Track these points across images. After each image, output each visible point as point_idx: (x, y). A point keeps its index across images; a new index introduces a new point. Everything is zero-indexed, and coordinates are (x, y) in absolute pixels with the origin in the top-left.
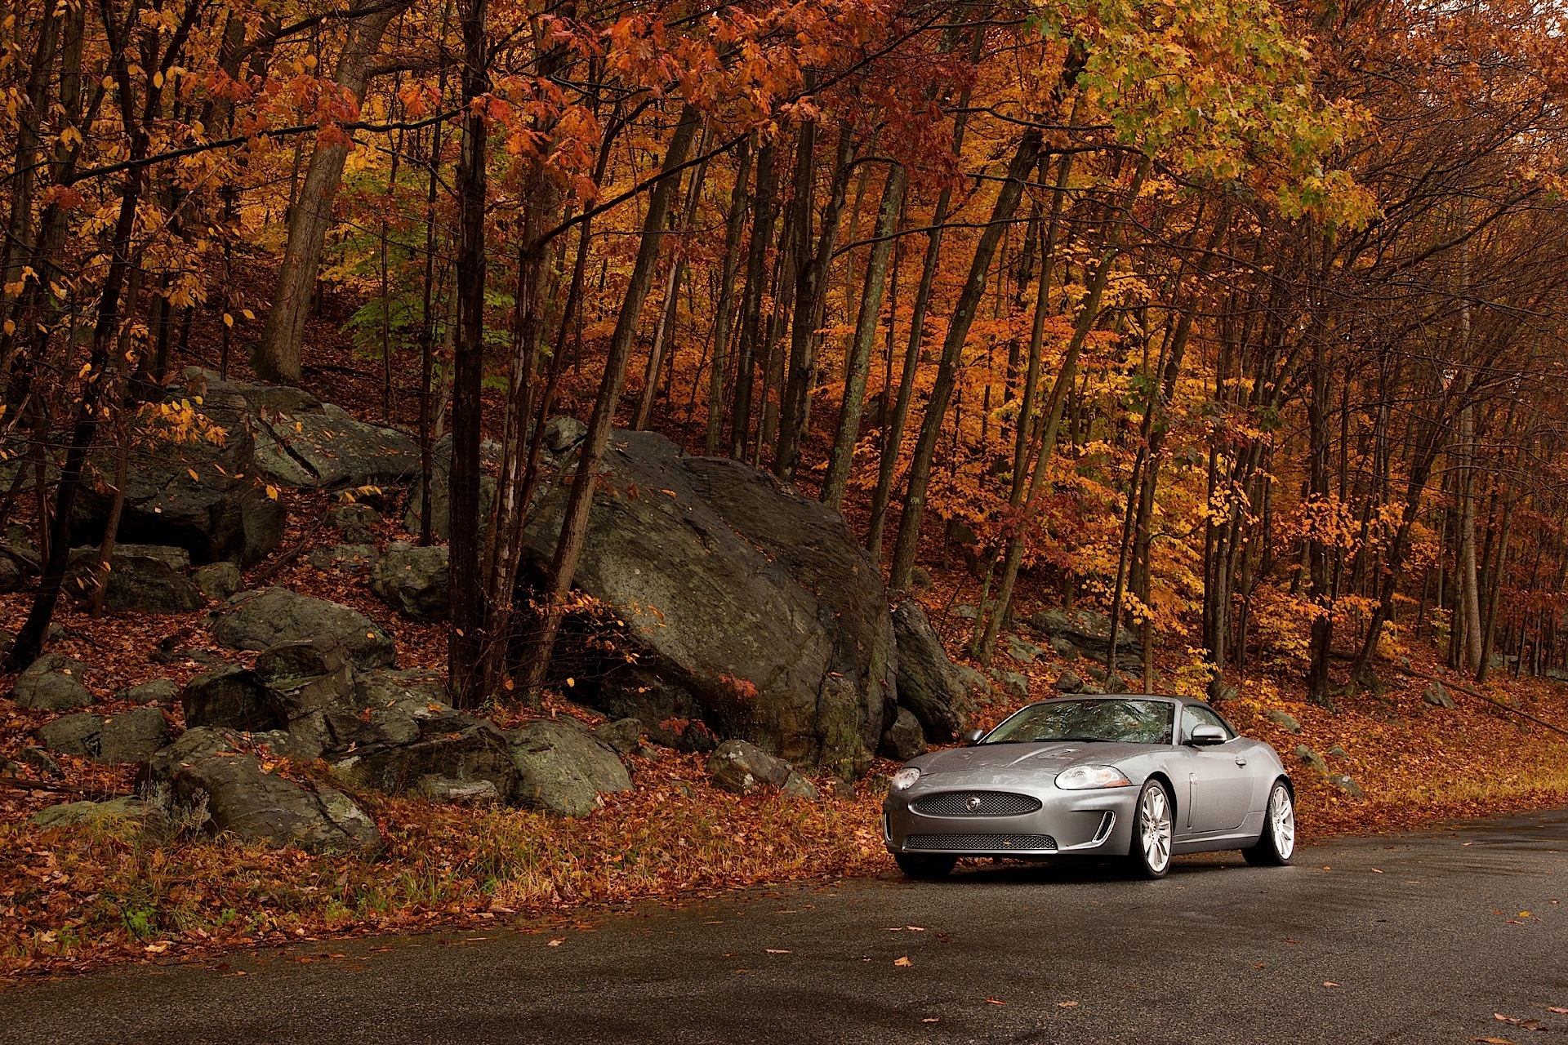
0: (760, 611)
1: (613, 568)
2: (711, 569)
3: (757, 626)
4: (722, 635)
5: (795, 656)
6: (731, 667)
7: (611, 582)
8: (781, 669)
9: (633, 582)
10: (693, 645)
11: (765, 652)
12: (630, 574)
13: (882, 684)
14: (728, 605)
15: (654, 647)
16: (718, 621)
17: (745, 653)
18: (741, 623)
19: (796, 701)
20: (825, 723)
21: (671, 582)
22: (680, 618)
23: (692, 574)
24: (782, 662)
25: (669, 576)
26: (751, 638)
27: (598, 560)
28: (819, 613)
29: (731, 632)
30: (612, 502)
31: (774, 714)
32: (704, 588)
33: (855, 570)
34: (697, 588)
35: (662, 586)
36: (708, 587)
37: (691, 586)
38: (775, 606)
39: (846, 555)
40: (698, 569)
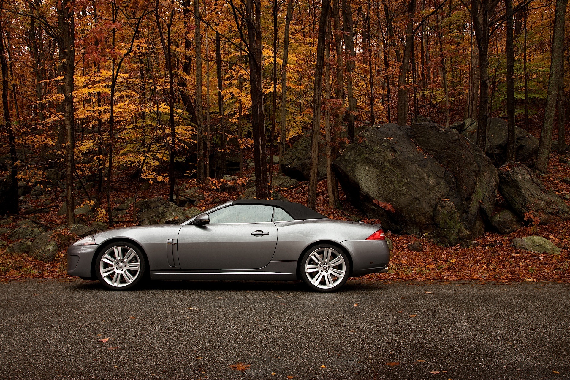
0: (410, 178)
1: (360, 168)
2: (393, 164)
3: (408, 183)
4: (393, 188)
5: (426, 193)
6: (394, 199)
7: (358, 172)
8: (417, 199)
9: (365, 172)
10: (381, 192)
11: (410, 193)
12: (365, 168)
13: (479, 202)
14: (397, 177)
15: (368, 194)
16: (392, 183)
17: (400, 194)
18: (402, 183)
19: (422, 211)
20: (438, 219)
21: (378, 170)
22: (378, 183)
23: (385, 166)
24: (418, 196)
25: (377, 168)
26: (404, 188)
27: (355, 166)
28: (444, 176)
29: (397, 186)
30: (366, 145)
31: (412, 216)
32: (389, 171)
33: (463, 156)
34: (386, 171)
35: (374, 171)
36: (390, 170)
37: (384, 171)
38: (419, 175)
39: (460, 151)
40: (388, 165)
